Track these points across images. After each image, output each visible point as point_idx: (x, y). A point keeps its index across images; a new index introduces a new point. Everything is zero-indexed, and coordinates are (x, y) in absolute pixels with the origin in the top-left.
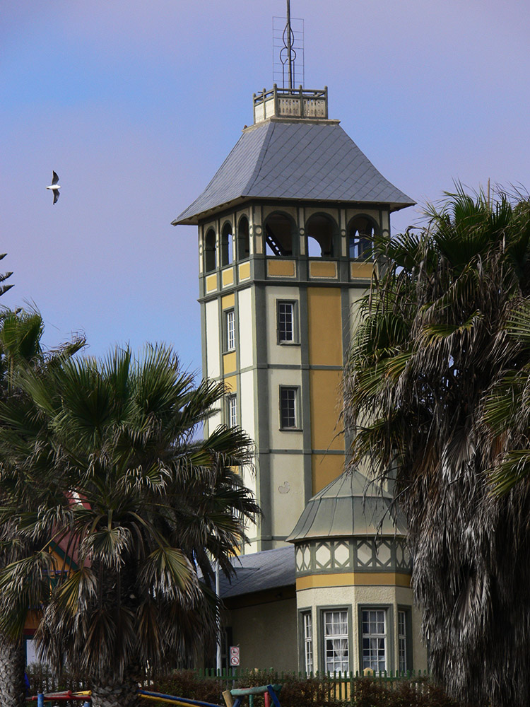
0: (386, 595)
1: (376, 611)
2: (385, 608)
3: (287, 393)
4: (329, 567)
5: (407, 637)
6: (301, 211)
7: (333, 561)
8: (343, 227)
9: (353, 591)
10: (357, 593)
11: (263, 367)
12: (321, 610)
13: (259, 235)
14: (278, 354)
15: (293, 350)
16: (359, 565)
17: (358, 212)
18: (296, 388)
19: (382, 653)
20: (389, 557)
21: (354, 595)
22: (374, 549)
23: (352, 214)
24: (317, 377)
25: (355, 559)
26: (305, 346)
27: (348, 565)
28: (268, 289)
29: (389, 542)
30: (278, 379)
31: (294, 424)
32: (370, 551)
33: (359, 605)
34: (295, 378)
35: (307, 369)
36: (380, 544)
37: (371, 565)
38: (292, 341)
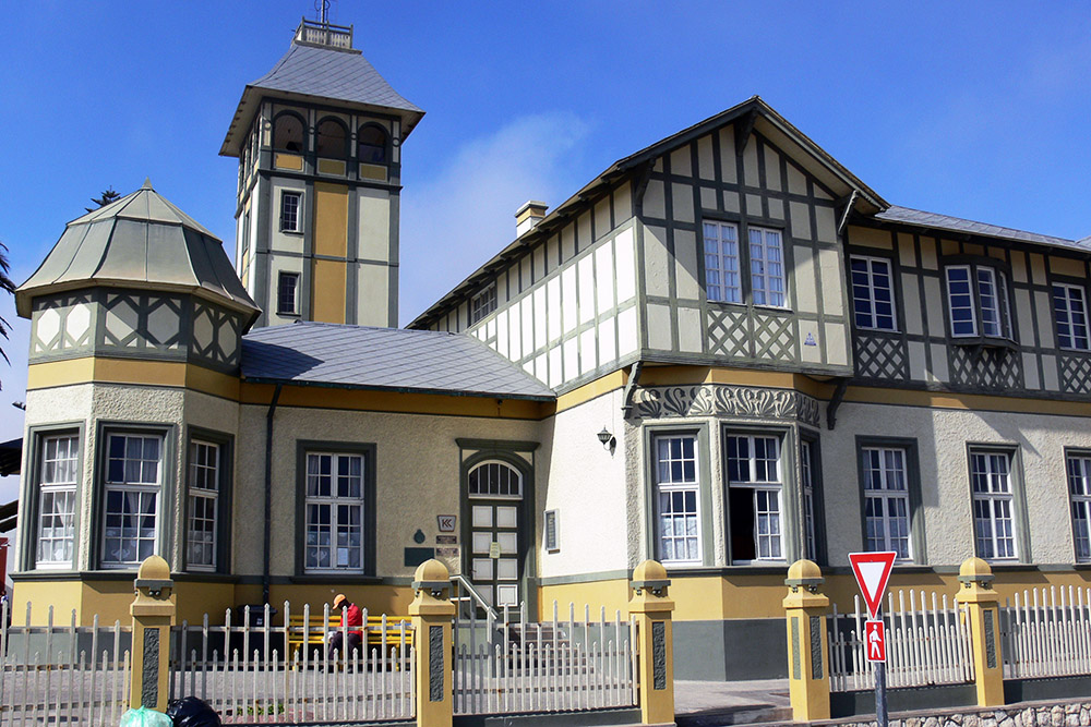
0: (164, 406)
1: (143, 436)
2: (159, 431)
3: (287, 280)
4: (56, 347)
5: (219, 493)
6: (313, 112)
7: (62, 335)
8: (354, 131)
9: (91, 393)
10: (98, 399)
11: (265, 253)
12: (36, 433)
13: (268, 129)
14: (279, 240)
15: (296, 238)
16: (107, 341)
17: (370, 120)
18: (296, 275)
19: (149, 523)
20: (176, 330)
21: (91, 401)
22: (143, 313)
23: (364, 120)
24: (320, 266)
25: (101, 330)
26: (310, 236)
27: (86, 342)
28: (273, 179)
29: (177, 303)
30: (278, 265)
31: (293, 310)
32: (135, 316)
33: (100, 423)
34: (296, 265)
35: (311, 258)
36: (156, 306)
37: (134, 343)
38: (297, 230)
